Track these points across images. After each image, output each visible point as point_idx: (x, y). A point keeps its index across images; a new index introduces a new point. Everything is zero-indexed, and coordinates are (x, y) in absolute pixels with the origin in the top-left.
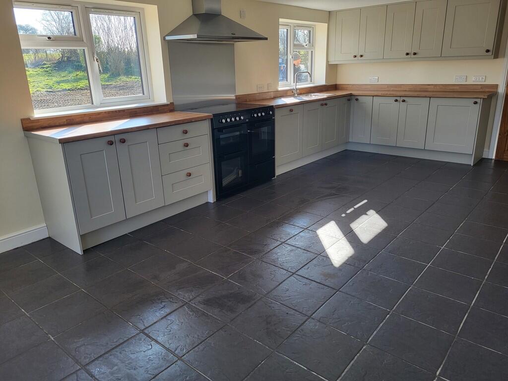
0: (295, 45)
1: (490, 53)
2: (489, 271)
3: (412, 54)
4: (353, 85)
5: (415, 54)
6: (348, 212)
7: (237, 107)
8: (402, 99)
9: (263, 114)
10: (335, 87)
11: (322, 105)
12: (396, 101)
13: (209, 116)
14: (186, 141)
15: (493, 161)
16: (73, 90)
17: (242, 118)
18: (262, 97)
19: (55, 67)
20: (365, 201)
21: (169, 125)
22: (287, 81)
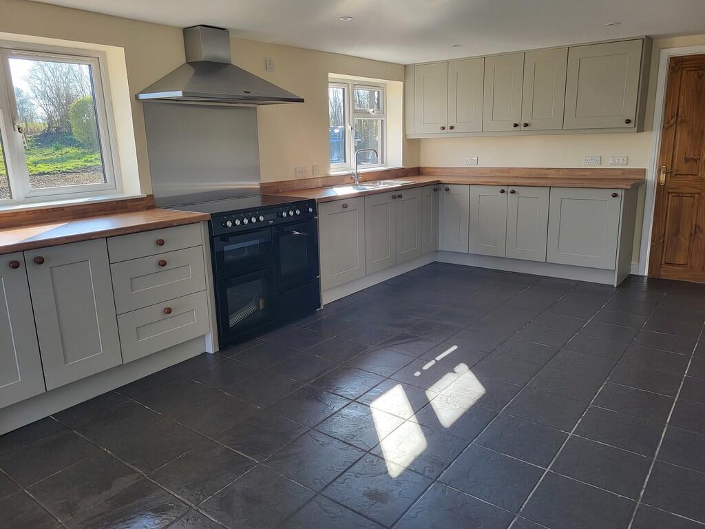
0: (355, 112)
1: (631, 125)
2: (647, 480)
3: (522, 125)
4: (443, 168)
5: (526, 125)
6: (426, 367)
7: (263, 201)
8: (511, 189)
9: (298, 212)
10: (418, 171)
11: (394, 197)
12: (503, 191)
13: (204, 216)
14: (163, 257)
15: (646, 279)
16: (54, 174)
17: (261, 218)
18: (305, 185)
19: (37, 141)
20: (455, 348)
21: (127, 232)
22: (345, 162)
